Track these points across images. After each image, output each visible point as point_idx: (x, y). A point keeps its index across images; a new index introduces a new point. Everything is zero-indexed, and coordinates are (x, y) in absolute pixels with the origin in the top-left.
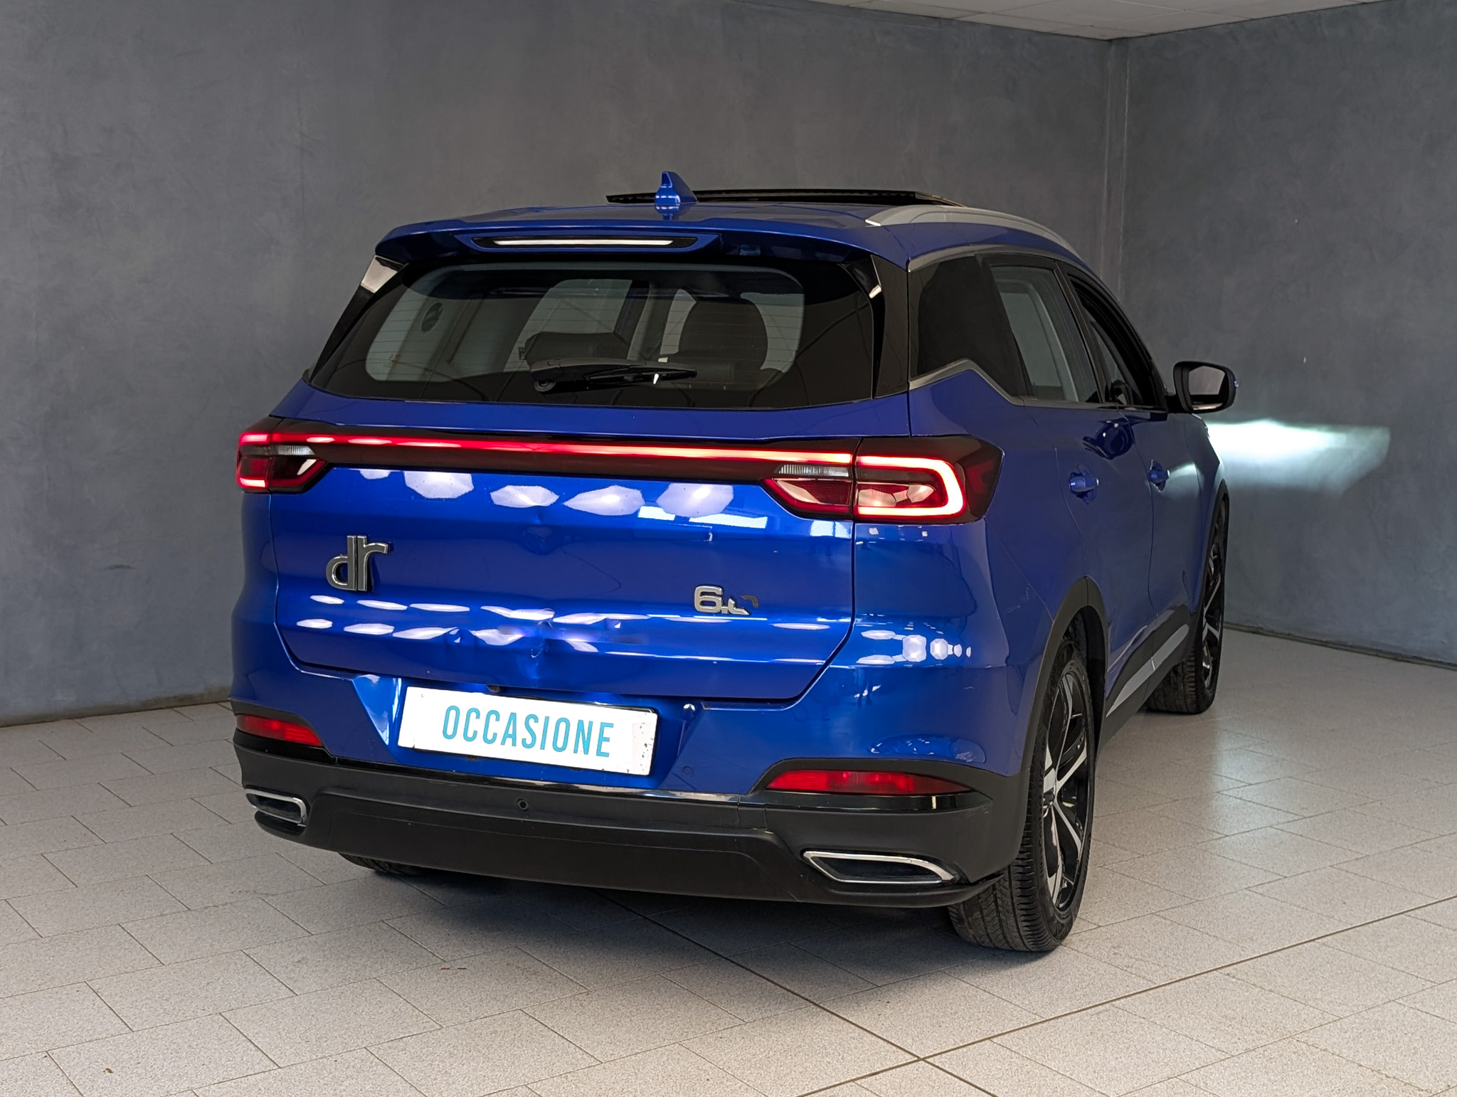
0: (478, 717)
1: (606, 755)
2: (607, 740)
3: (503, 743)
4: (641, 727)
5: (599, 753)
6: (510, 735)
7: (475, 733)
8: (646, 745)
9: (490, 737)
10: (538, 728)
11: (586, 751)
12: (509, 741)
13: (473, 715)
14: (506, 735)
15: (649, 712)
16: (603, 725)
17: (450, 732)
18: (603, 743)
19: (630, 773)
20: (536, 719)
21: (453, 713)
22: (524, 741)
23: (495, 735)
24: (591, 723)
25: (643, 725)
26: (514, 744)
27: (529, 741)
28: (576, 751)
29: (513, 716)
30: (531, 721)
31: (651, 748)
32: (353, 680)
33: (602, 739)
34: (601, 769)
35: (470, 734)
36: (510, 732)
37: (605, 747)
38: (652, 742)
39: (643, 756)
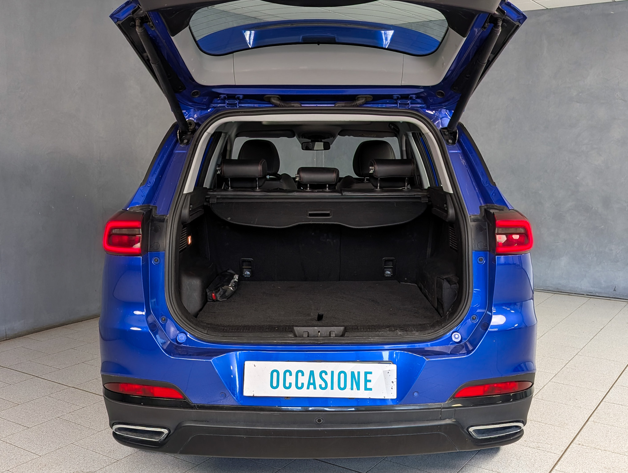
0: (291, 375)
1: (371, 389)
2: (370, 381)
3: (308, 388)
4: (388, 373)
5: (366, 389)
6: (312, 383)
7: (290, 384)
8: (393, 382)
9: (300, 385)
10: (328, 378)
11: (358, 388)
12: (312, 387)
13: (288, 374)
14: (309, 384)
15: (391, 364)
16: (366, 373)
17: (275, 384)
18: (368, 383)
19: (385, 398)
20: (326, 374)
21: (275, 374)
22: (320, 386)
23: (303, 384)
24: (359, 373)
25: (389, 371)
26: (315, 388)
27: (323, 386)
28: (352, 389)
29: (312, 373)
30: (323, 374)
31: (395, 383)
32: (211, 361)
33: (367, 381)
34: (368, 397)
35: (287, 385)
36: (312, 381)
37: (369, 385)
38: (396, 380)
39: (392, 388)
